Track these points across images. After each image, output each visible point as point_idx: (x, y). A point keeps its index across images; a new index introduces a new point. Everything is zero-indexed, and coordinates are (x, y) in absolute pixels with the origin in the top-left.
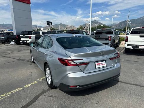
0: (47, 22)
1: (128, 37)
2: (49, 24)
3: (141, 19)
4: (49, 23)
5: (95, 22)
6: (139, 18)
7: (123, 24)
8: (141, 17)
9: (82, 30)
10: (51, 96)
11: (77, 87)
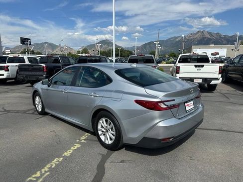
0: (21, 38)
1: (179, 67)
2: (26, 43)
3: (172, 41)
4: (24, 41)
5: (106, 43)
6: (169, 39)
7: (148, 46)
8: (172, 38)
9: (87, 55)
10: (122, 162)
11: (171, 139)
